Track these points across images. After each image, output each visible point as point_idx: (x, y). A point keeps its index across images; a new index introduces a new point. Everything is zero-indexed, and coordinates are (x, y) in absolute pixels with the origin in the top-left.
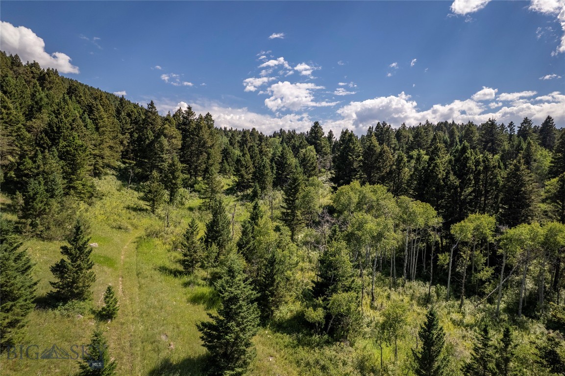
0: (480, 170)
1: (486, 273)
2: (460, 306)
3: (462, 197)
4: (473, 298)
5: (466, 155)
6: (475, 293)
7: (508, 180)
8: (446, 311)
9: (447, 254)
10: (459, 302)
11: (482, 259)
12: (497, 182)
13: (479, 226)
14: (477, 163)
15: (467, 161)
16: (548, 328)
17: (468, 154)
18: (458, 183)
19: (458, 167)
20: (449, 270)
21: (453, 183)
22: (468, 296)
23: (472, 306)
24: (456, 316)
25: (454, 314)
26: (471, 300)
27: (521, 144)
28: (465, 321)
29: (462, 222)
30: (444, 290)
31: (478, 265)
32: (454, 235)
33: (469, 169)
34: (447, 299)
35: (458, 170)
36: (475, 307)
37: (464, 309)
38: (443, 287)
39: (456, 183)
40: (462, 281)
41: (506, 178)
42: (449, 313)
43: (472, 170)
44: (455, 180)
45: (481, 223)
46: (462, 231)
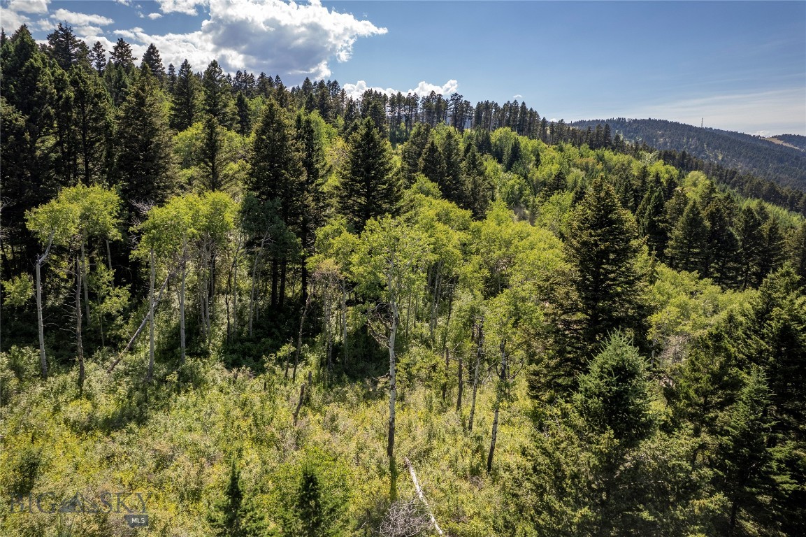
0: (68, 98)
1: (116, 300)
2: (80, 383)
3: (38, 153)
4: (97, 354)
5: (32, 64)
6: (99, 343)
7: (127, 122)
8: (48, 404)
9: (25, 276)
10: (74, 374)
11: (106, 274)
12: (108, 126)
13: (88, 209)
14: (60, 83)
15: (36, 77)
16: (229, 367)
17: (36, 60)
18: (22, 122)
19: (15, 86)
20: (37, 311)
21: (11, 121)
22: (89, 354)
23: (101, 373)
24: (77, 410)
25: (70, 408)
26: (96, 359)
27: (121, 76)
28: (101, 414)
29: (53, 202)
30: (30, 356)
31: (99, 288)
32: (37, 233)
33: (44, 93)
34: (43, 375)
35: (17, 93)
36: (109, 372)
37: (90, 386)
38: (28, 350)
39: (16, 120)
40: (75, 331)
41: (124, 118)
42: (57, 409)
43: (52, 98)
44: (15, 115)
45: (91, 203)
46: (55, 221)
